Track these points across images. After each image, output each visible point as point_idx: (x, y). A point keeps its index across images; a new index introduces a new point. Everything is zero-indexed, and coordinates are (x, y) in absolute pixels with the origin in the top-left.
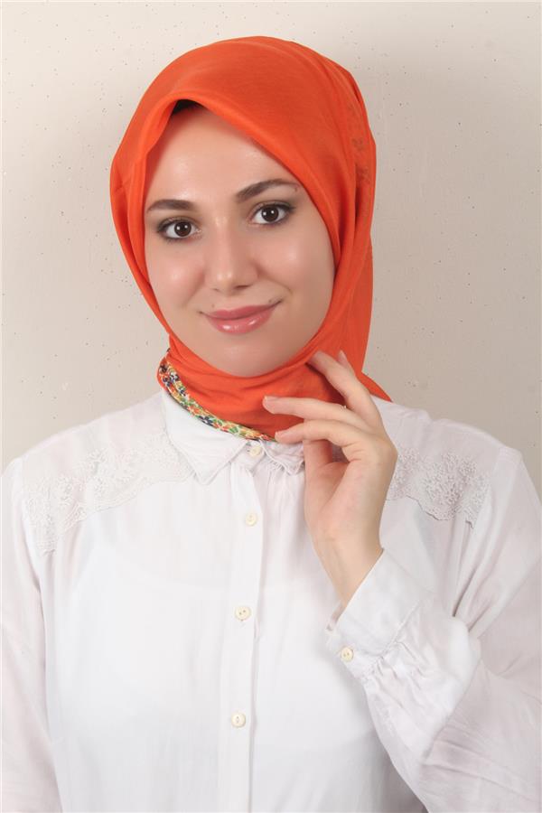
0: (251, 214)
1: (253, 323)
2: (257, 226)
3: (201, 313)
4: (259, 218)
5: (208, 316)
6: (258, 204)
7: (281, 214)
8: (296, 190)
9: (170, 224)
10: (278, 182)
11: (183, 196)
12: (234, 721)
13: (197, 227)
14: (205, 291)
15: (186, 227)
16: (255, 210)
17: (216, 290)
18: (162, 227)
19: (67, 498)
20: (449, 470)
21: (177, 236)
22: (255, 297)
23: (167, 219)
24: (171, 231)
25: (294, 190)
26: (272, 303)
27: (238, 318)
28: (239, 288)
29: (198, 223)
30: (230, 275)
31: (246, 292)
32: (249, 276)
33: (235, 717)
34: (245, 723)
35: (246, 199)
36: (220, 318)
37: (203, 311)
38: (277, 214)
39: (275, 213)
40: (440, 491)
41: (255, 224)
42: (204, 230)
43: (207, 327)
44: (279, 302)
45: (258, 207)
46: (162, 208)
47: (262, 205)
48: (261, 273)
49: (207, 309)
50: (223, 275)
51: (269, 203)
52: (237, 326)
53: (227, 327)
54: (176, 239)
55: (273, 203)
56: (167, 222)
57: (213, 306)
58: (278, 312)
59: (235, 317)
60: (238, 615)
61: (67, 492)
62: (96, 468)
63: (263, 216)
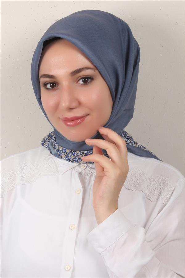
0: (77, 81)
1: (78, 122)
2: (80, 84)
3: (60, 118)
4: (81, 82)
5: (62, 120)
6: (80, 76)
7: (89, 80)
8: (95, 71)
10: (88, 68)
11: (51, 73)
12: (66, 268)
15: (54, 84)
16: (78, 79)
18: (45, 85)
19: (10, 179)
21: (51, 88)
22: (78, 113)
23: (47, 81)
24: (49, 86)
26: (84, 116)
27: (72, 121)
28: (71, 109)
31: (74, 110)
32: (75, 104)
33: (66, 267)
34: (70, 269)
35: (75, 74)
36: (66, 120)
38: (88, 80)
42: (60, 86)
43: (62, 123)
44: (88, 115)
45: (80, 78)
46: (44, 78)
48: (80, 104)
50: (65, 104)
52: (71, 123)
53: (69, 124)
55: (85, 76)
56: (47, 83)
57: (63, 116)
58: (88, 119)
59: (70, 120)
60: (70, 227)
61: (11, 176)
62: (23, 168)
63: (83, 81)
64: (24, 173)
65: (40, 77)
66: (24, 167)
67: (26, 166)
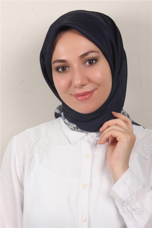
0: (85, 62)
1: (88, 97)
2: (87, 66)
3: (71, 94)
4: (87, 63)
5: (74, 95)
6: (87, 59)
7: (94, 62)
9: (60, 68)
10: (93, 52)
11: (63, 58)
13: (68, 68)
14: (72, 87)
15: (65, 68)
16: (86, 61)
17: (75, 87)
20: (151, 144)
21: (62, 71)
22: (88, 88)
23: (60, 66)
24: (60, 70)
25: (98, 54)
26: (93, 90)
27: (83, 95)
28: (82, 86)
29: (68, 67)
30: (79, 82)
31: (85, 87)
32: (85, 82)
33: (83, 218)
34: (86, 220)
35: (83, 57)
36: (78, 96)
37: (72, 94)
38: (93, 62)
39: (92, 61)
40: (148, 150)
41: (86, 65)
42: (70, 68)
43: (74, 98)
44: (96, 89)
45: (87, 60)
46: (57, 63)
47: (88, 60)
48: (89, 81)
49: (73, 93)
51: (90, 59)
52: (83, 98)
53: (80, 98)
54: (62, 72)
55: (91, 58)
56: (58, 67)
57: (75, 92)
58: (96, 92)
59: (82, 95)
60: (83, 186)
61: (30, 146)
62: (39, 140)
63: (88, 63)
64: (40, 143)
65: (53, 63)
66: (39, 138)
67: (41, 137)
